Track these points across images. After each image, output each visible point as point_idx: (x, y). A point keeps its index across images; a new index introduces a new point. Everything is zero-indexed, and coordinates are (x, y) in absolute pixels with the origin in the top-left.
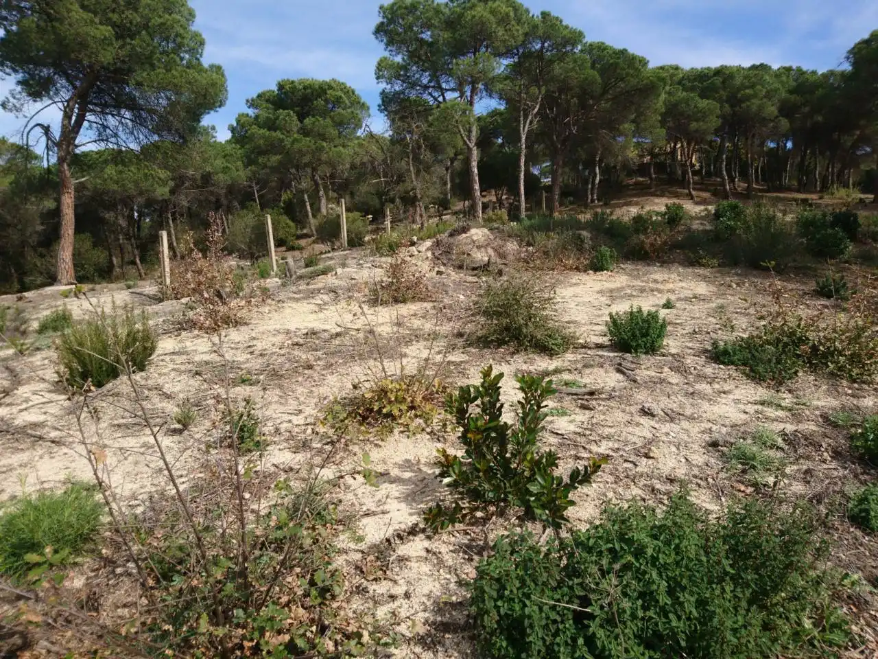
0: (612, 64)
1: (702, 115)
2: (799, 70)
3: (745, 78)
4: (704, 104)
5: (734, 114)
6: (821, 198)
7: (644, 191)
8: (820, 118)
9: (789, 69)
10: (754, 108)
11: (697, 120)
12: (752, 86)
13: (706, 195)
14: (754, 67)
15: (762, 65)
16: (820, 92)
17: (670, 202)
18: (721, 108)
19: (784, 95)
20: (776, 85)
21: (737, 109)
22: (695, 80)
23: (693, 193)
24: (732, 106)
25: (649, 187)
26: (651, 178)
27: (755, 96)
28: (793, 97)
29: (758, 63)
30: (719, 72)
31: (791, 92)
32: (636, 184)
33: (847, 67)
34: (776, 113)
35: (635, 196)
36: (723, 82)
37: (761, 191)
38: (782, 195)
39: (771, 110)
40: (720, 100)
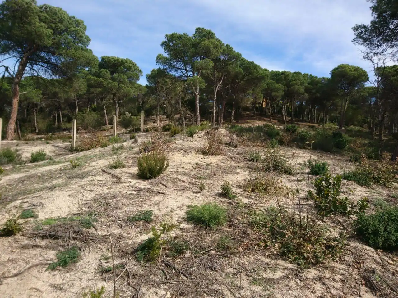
0: (248, 67)
1: (277, 90)
2: (311, 75)
3: (293, 76)
4: (278, 85)
5: (288, 90)
6: (319, 126)
7: (251, 118)
8: (319, 95)
9: (307, 75)
10: (296, 89)
11: (275, 92)
12: (295, 80)
13: (275, 121)
14: (295, 73)
15: (298, 72)
16: (319, 85)
18: (284, 87)
19: (306, 85)
20: (304, 80)
21: (290, 88)
22: (274, 76)
23: (272, 120)
24: (288, 87)
25: (253, 116)
26: (254, 113)
27: (296, 84)
28: (309, 86)
29: (297, 71)
30: (283, 73)
31: (309, 84)
32: (247, 114)
33: (329, 76)
34: (304, 91)
35: (248, 119)
36: (285, 78)
37: (296, 121)
38: (304, 123)
39: (302, 90)
40: (283, 84)
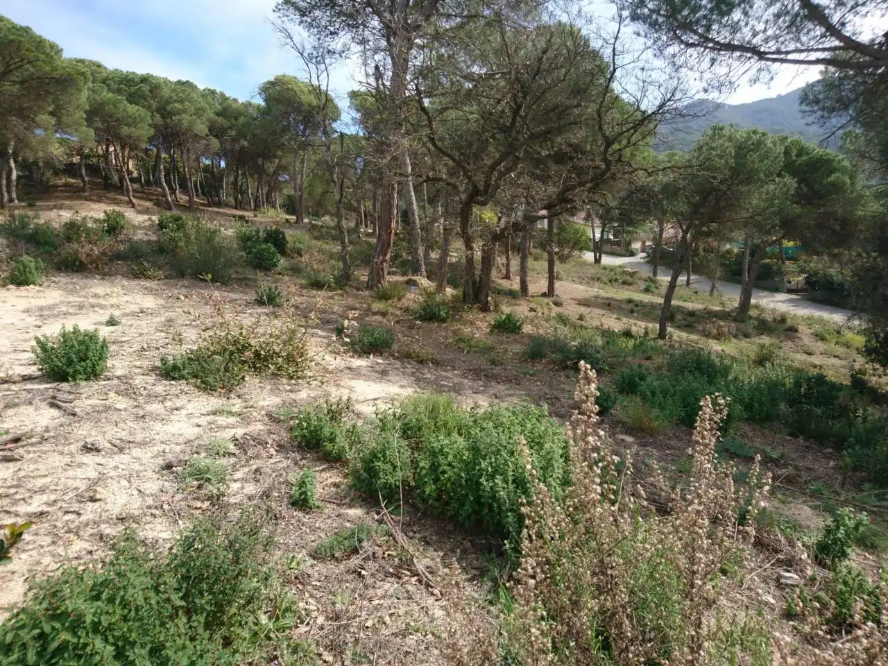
0: (13, 41)
1: (133, 122)
2: (222, 95)
3: (174, 90)
4: (132, 109)
5: (166, 125)
6: (256, 216)
7: (76, 193)
8: (245, 143)
9: (213, 92)
10: (185, 124)
11: (129, 125)
12: (181, 101)
13: (149, 204)
14: (179, 83)
15: (187, 82)
16: (242, 120)
17: (110, 208)
18: (152, 117)
19: (211, 115)
20: (204, 104)
21: (168, 121)
22: (121, 82)
23: (134, 200)
24: (163, 117)
25: (83, 190)
26: (84, 182)
27: (185, 111)
28: (220, 119)
29: (184, 80)
30: (145, 79)
31: (218, 114)
32: (66, 185)
33: (259, 101)
34: (207, 131)
35: (66, 198)
36: (151, 91)
37: (202, 204)
38: (222, 210)
39: (201, 128)
40: (149, 108)
